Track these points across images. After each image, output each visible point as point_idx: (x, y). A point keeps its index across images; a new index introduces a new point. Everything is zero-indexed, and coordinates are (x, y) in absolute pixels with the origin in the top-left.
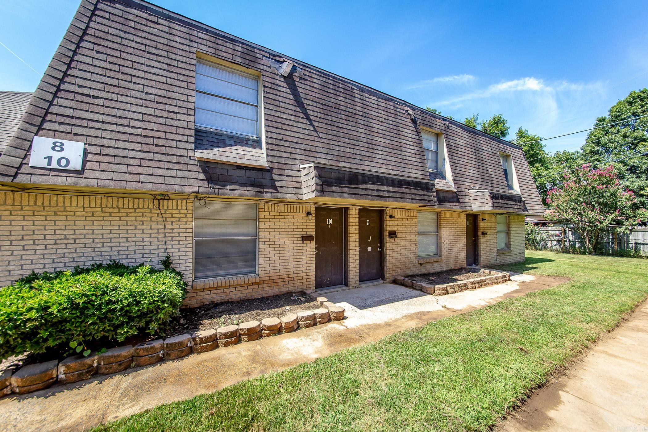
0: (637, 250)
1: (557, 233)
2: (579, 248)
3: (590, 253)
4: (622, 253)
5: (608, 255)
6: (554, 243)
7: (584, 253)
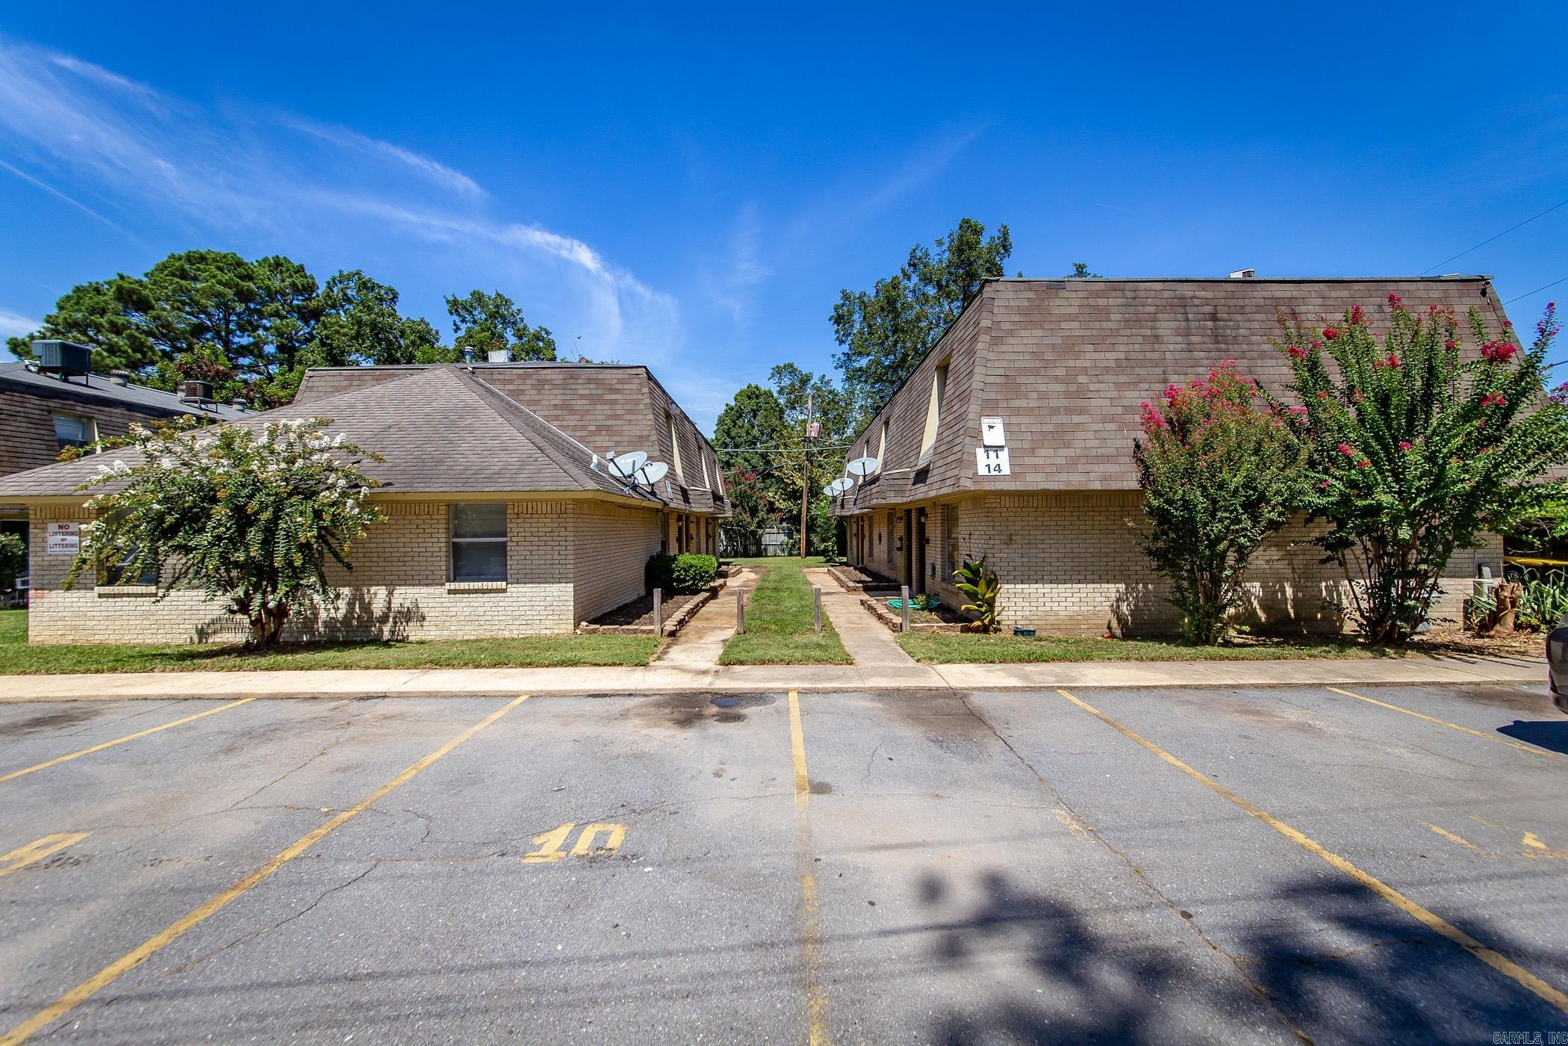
3: (741, 556)
4: (757, 555)
5: (749, 557)
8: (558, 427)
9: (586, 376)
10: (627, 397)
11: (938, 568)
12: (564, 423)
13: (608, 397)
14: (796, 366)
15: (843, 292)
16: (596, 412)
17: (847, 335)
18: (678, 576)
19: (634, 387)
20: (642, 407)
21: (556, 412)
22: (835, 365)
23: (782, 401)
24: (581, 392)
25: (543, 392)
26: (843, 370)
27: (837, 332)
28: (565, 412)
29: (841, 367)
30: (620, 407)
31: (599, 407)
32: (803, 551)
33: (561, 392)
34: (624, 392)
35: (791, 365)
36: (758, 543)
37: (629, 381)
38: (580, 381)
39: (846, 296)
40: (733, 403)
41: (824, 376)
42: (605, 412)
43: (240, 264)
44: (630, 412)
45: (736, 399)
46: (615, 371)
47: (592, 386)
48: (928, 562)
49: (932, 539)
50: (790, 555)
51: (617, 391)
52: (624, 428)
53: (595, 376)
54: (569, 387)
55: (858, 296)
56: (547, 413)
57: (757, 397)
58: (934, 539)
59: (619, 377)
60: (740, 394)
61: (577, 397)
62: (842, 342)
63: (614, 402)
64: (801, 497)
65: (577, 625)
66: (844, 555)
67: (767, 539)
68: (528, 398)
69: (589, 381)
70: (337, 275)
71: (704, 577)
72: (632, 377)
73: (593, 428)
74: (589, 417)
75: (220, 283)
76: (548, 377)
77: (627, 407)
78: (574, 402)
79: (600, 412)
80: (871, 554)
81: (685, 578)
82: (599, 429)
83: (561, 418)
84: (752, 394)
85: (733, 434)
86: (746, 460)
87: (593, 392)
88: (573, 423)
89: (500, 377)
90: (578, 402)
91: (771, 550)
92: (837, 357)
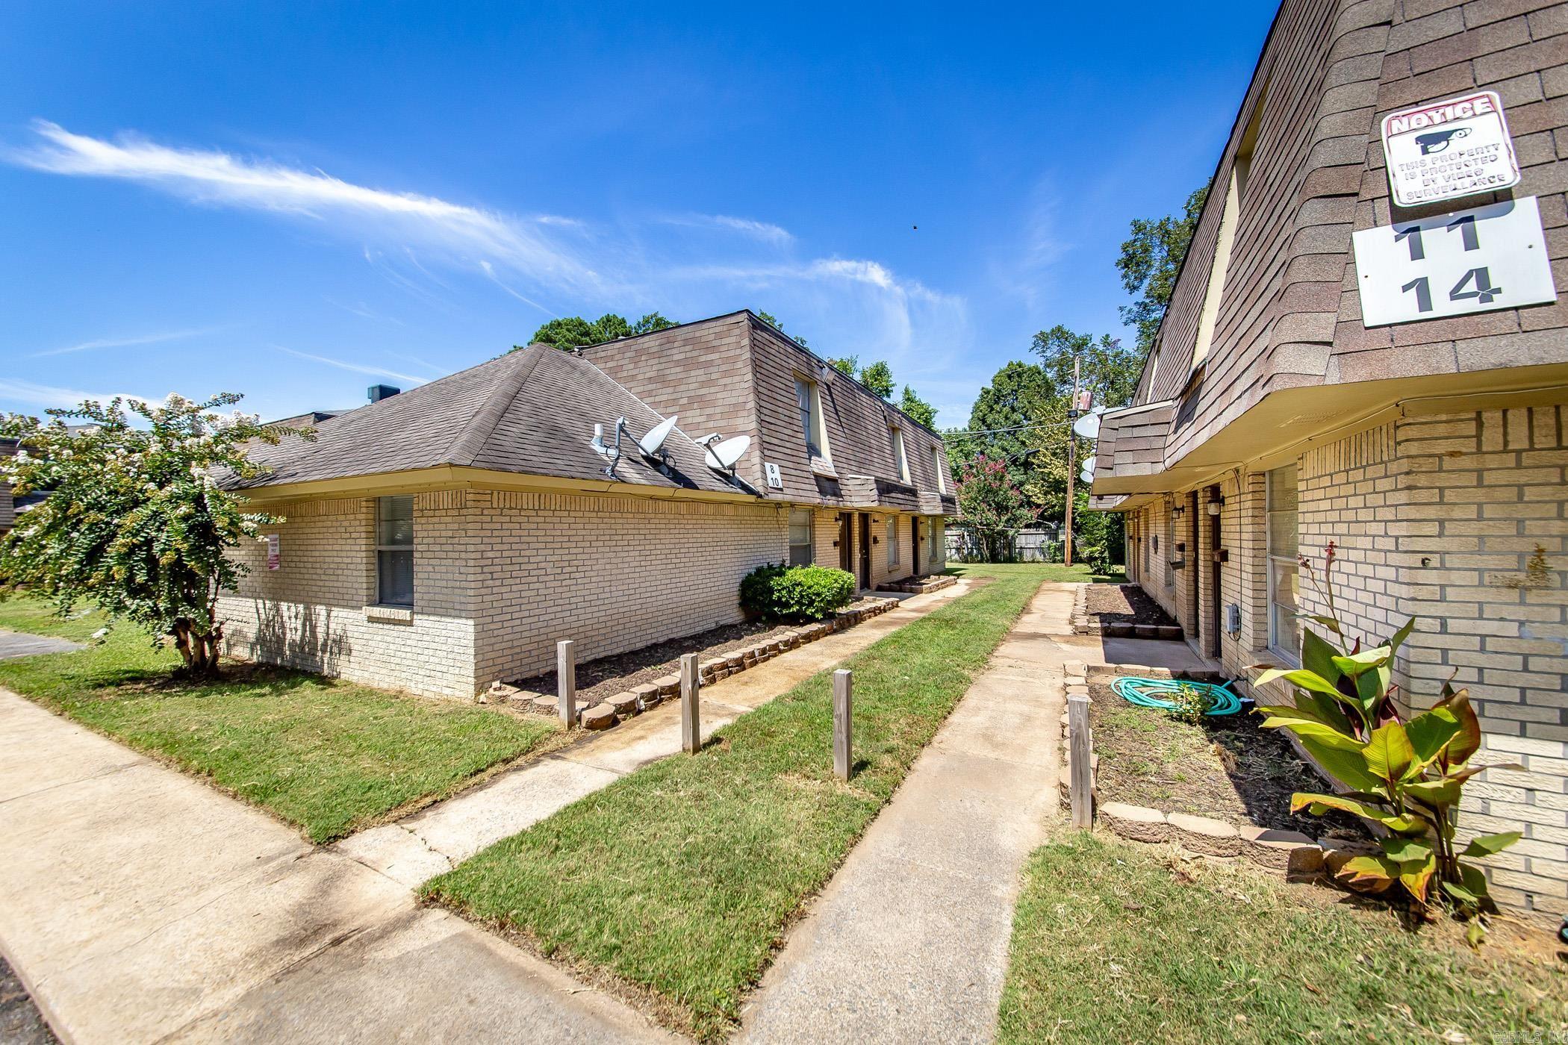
0: (1021, 554)
1: (956, 538)
2: (977, 556)
3: (987, 562)
4: (1011, 560)
5: (1001, 562)
6: (953, 551)
7: (981, 562)
8: (650, 404)
9: (683, 338)
10: (724, 355)
11: (1247, 618)
12: (657, 399)
13: (703, 359)
14: (1066, 328)
15: (1135, 223)
16: (690, 380)
17: (1141, 278)
18: (780, 598)
19: (733, 339)
20: (740, 365)
21: (650, 387)
22: (1124, 319)
23: (1050, 375)
24: (676, 357)
25: (641, 364)
26: (1137, 325)
27: (1125, 276)
28: (659, 385)
29: (1134, 321)
30: (715, 369)
31: (693, 373)
32: (1068, 556)
33: (656, 361)
34: (722, 349)
35: (1059, 329)
36: (1010, 545)
37: (728, 333)
38: (676, 344)
39: (1139, 228)
40: (989, 386)
41: (1107, 336)
42: (700, 379)
43: (581, 324)
44: (726, 374)
45: (993, 381)
46: (713, 324)
47: (688, 348)
48: (1228, 599)
49: (1233, 552)
50: (1054, 562)
51: (713, 349)
52: (719, 396)
53: (691, 335)
54: (665, 353)
55: (1157, 224)
56: (641, 389)
57: (1019, 375)
58: (1237, 551)
59: (717, 330)
60: (999, 375)
61: (671, 365)
62: (1133, 289)
63: (709, 364)
64: (1065, 491)
65: (481, 687)
66: (1121, 562)
67: (1021, 541)
68: (625, 374)
69: (686, 342)
70: (641, 320)
71: (814, 601)
72: (732, 326)
73: (684, 401)
74: (683, 388)
75: (567, 341)
76: (646, 346)
77: (724, 368)
78: (668, 372)
79: (694, 380)
80: (1147, 570)
81: (787, 601)
82: (692, 400)
83: (654, 393)
84: (1015, 373)
85: (989, 420)
86: (1004, 449)
87: (689, 355)
88: (665, 398)
89: (603, 354)
90: (673, 370)
91: (1027, 555)
92: (1127, 309)
